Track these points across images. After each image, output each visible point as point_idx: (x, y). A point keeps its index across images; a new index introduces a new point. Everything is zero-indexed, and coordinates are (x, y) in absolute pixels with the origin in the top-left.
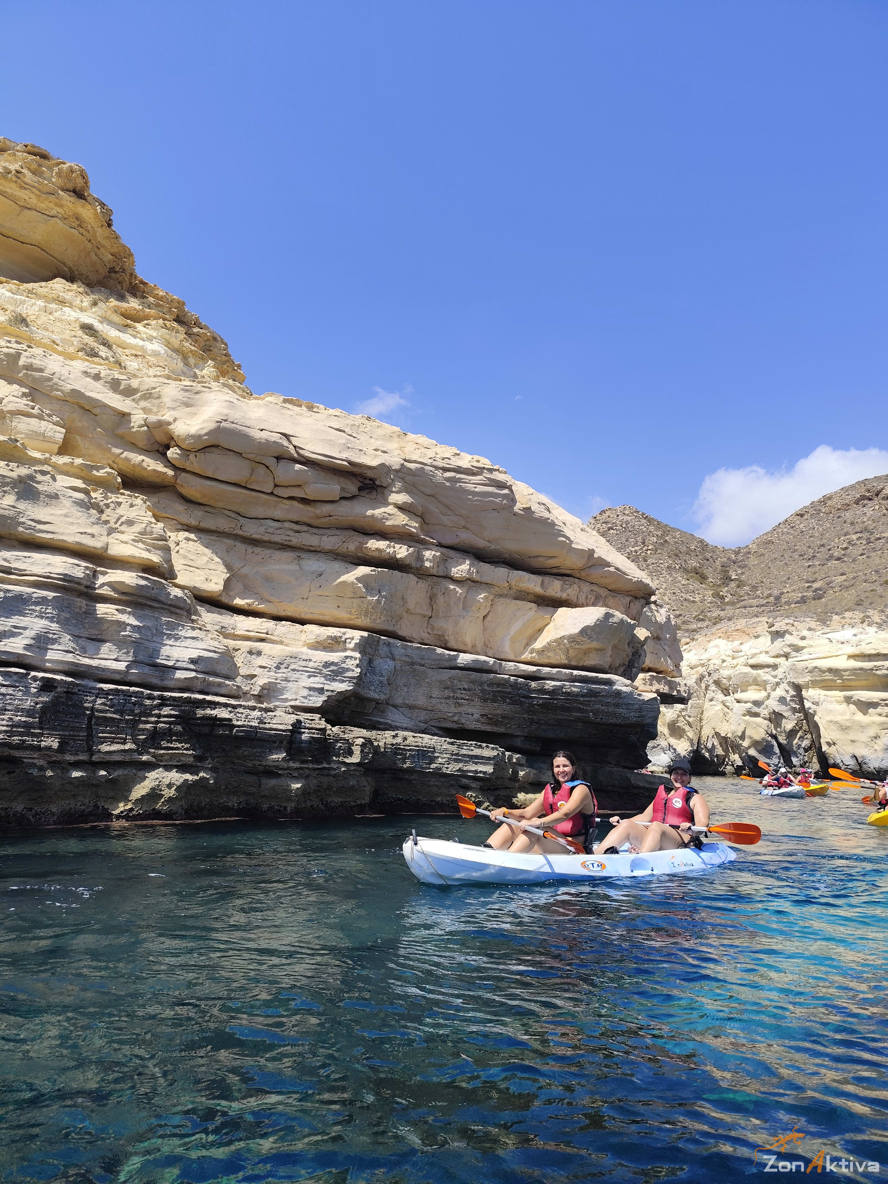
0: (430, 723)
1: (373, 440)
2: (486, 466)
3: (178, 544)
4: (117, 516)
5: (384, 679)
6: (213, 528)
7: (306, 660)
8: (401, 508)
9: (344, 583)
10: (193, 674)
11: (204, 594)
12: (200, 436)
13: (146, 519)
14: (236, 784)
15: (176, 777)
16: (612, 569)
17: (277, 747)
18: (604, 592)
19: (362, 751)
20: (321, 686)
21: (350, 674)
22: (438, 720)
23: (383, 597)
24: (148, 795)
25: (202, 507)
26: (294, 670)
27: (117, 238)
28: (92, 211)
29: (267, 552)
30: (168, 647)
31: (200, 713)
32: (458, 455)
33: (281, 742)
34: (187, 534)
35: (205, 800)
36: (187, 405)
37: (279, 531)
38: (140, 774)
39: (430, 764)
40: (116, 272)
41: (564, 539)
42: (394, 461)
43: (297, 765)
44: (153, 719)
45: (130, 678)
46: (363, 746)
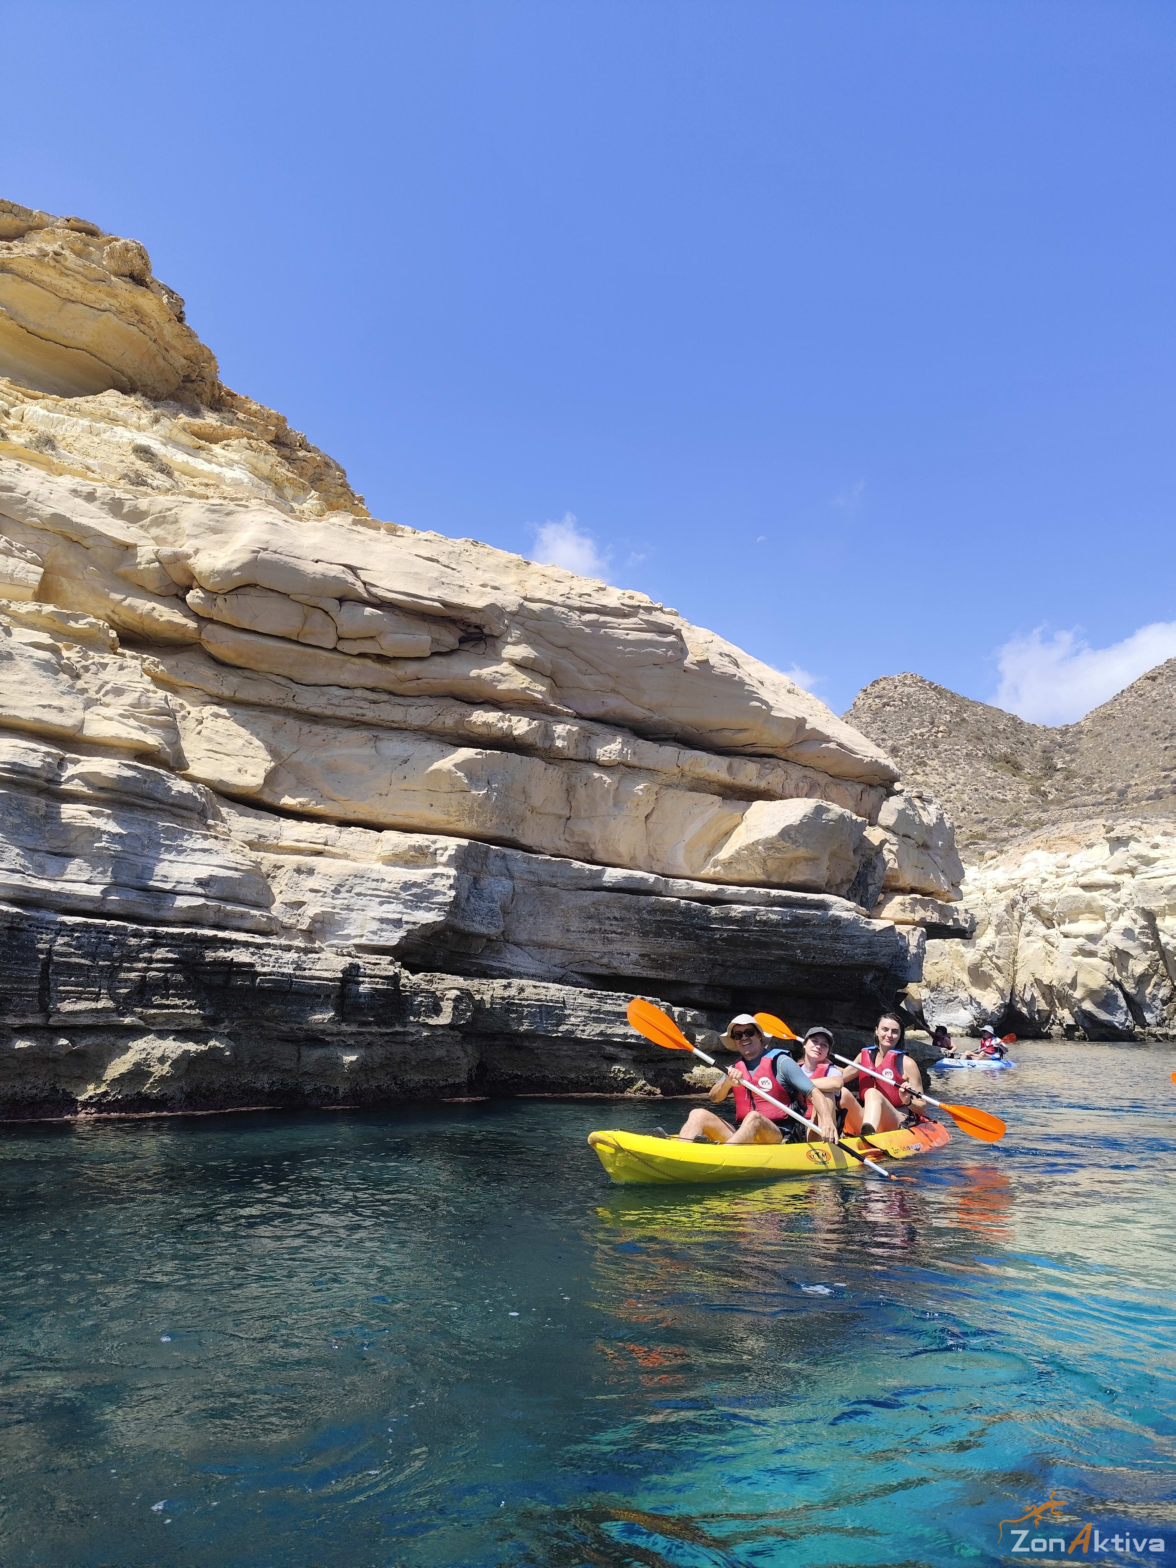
0: (570, 968)
1: (479, 573)
2: (642, 604)
3: (201, 723)
4: (101, 682)
5: (496, 907)
6: (253, 699)
7: (377, 880)
8: (521, 665)
9: (438, 771)
10: (201, 901)
11: (235, 791)
12: (229, 573)
13: (141, 685)
14: (266, 1057)
15: (172, 1047)
16: (832, 745)
17: (322, 1004)
18: (823, 779)
19: (455, 1008)
20: (399, 916)
21: (440, 899)
22: (581, 962)
23: (495, 790)
24: (130, 1072)
25: (240, 672)
26: (359, 894)
27: (191, 335)
28: (155, 301)
29: (331, 731)
30: (166, 863)
31: (210, 955)
32: (604, 589)
33: (328, 996)
34: (215, 709)
35: (219, 1080)
36: (215, 531)
37: (347, 702)
38: (121, 1043)
39: (558, 1025)
40: (192, 381)
41: (758, 704)
42: (509, 600)
43: (353, 1028)
44: (141, 965)
45: (109, 908)
46: (458, 1000)
